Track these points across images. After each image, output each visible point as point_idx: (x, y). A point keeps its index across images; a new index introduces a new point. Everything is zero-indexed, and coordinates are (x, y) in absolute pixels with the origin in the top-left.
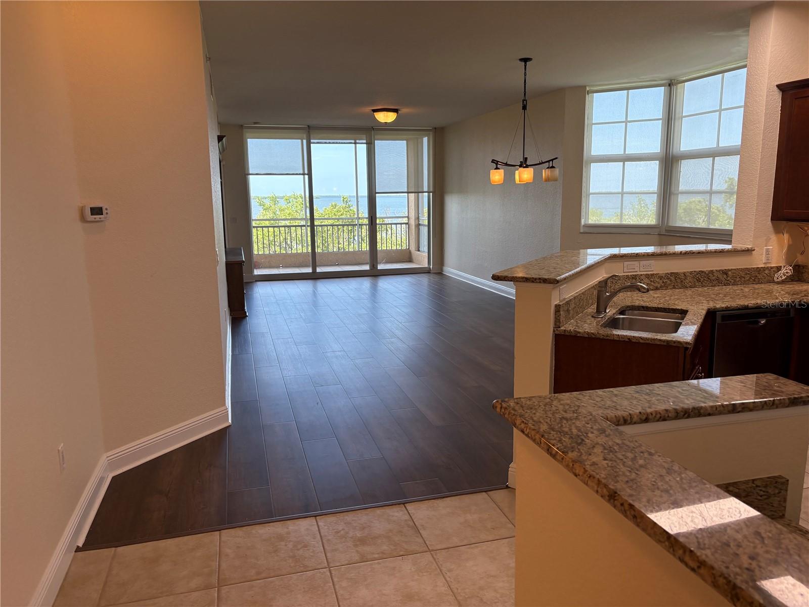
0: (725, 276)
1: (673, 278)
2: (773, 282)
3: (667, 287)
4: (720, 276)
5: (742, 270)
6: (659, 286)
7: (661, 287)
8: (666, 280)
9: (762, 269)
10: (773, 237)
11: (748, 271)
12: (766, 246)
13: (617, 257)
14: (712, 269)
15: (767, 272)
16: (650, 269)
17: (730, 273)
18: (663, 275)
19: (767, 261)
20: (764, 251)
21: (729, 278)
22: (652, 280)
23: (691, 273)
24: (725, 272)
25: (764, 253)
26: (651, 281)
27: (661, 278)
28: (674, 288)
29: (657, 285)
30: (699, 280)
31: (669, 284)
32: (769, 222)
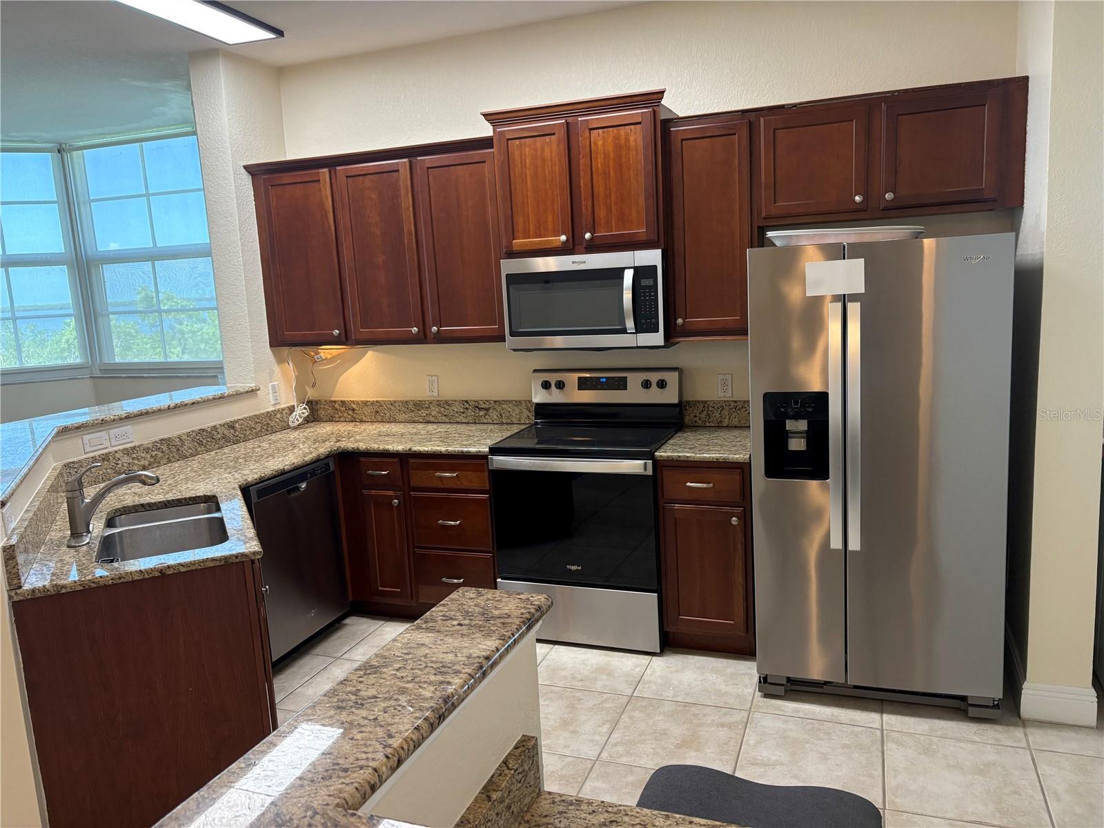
0: (232, 431)
1: (164, 448)
2: (289, 427)
3: (159, 462)
4: (226, 432)
5: (251, 418)
6: (147, 463)
7: (149, 465)
8: (156, 452)
9: (273, 414)
10: (276, 368)
11: (257, 418)
12: (271, 382)
13: (70, 430)
14: (213, 424)
15: (278, 416)
16: (129, 440)
17: (237, 425)
18: (150, 446)
19: (275, 402)
20: (270, 388)
21: (237, 433)
22: (135, 456)
23: (188, 434)
24: (231, 426)
25: (270, 392)
26: (133, 459)
27: (147, 450)
28: (169, 461)
29: (142, 463)
30: (201, 444)
31: (162, 458)
32: (269, 350)
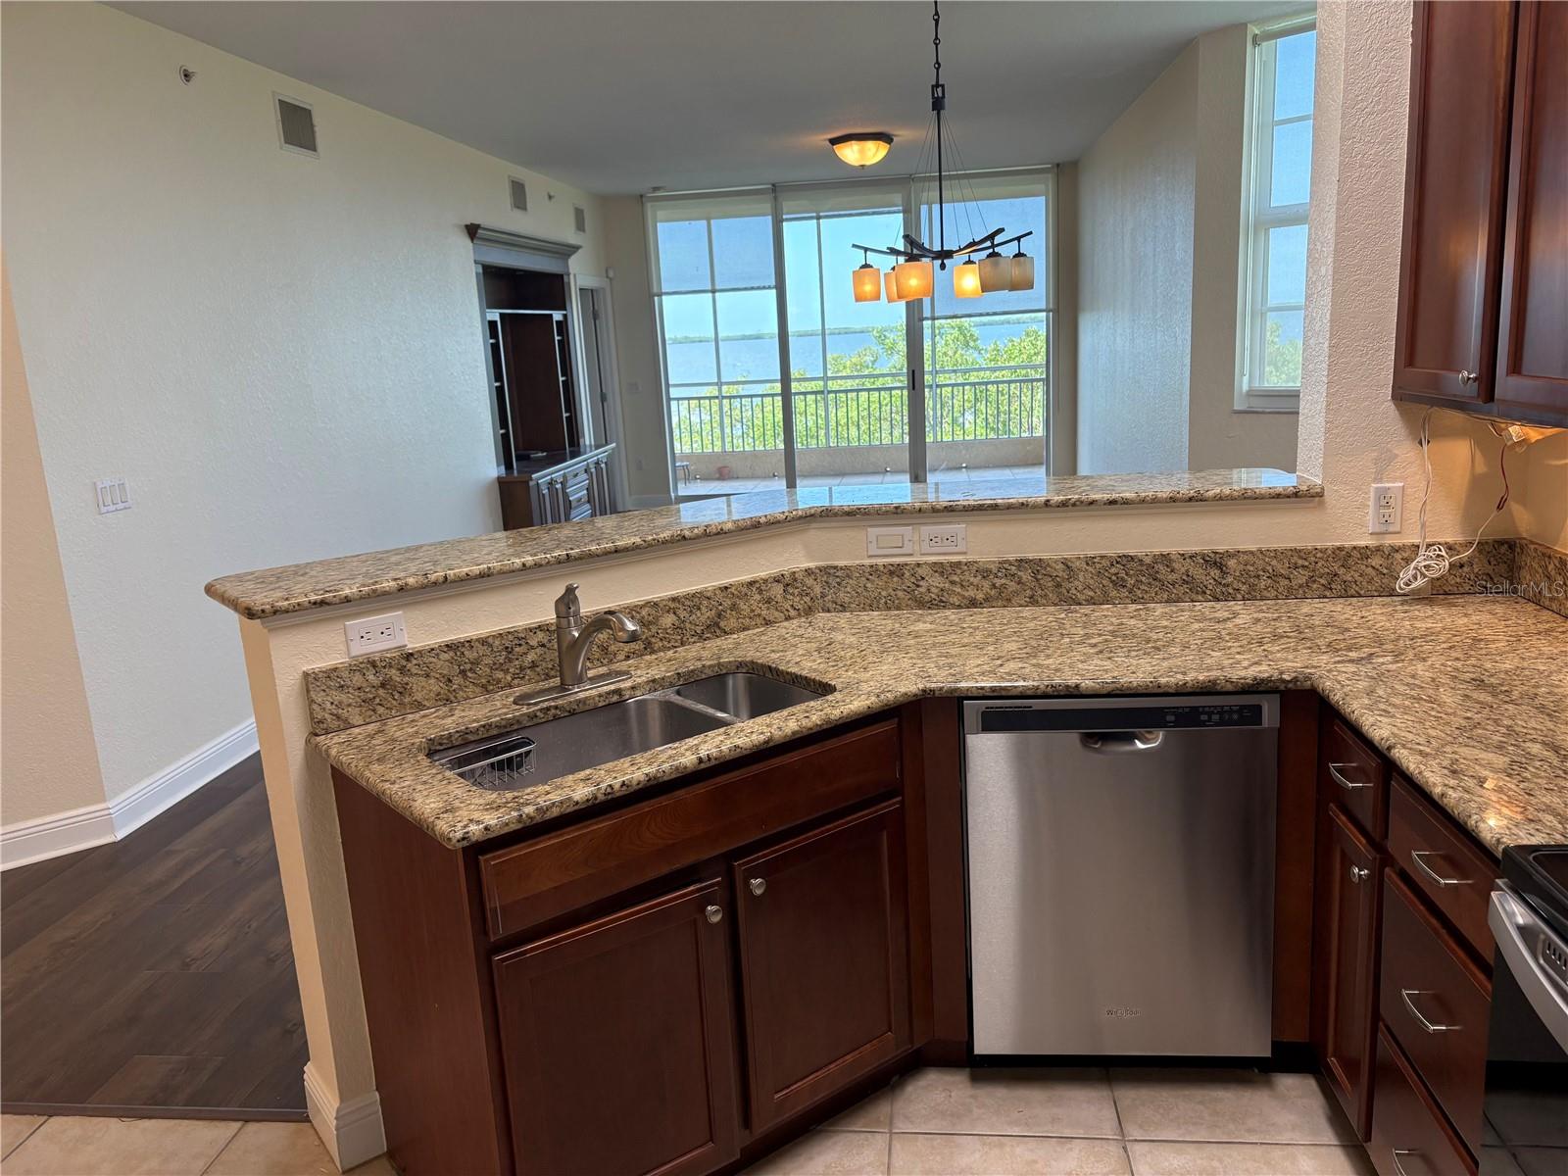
0: (1215, 573)
1: (1026, 576)
2: (1392, 593)
3: (1009, 600)
4: (1198, 573)
5: (1277, 554)
6: (980, 596)
7: (986, 600)
8: (1003, 581)
9: (1355, 553)
10: (1406, 451)
11: (1299, 558)
12: (1375, 480)
13: (836, 515)
14: (1165, 551)
15: (1376, 561)
16: (956, 550)
17: (1232, 563)
18: (993, 567)
19: (1383, 529)
20: (1372, 494)
21: (1230, 579)
22: (957, 579)
23: (1090, 561)
24: (1216, 561)
25: (1371, 503)
26: (953, 583)
27: (985, 573)
28: (1033, 601)
29: (971, 593)
30: (1119, 583)
31: (1016, 593)
32: (1389, 407)
